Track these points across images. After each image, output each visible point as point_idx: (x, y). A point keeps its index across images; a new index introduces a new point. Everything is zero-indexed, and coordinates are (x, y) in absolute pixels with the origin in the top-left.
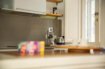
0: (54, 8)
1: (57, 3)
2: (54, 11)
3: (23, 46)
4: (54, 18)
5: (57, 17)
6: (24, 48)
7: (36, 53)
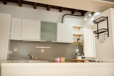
0: (78, 39)
1: (80, 36)
2: (78, 40)
3: (56, 59)
4: (78, 44)
5: (80, 43)
6: (56, 60)
7: (60, 61)
